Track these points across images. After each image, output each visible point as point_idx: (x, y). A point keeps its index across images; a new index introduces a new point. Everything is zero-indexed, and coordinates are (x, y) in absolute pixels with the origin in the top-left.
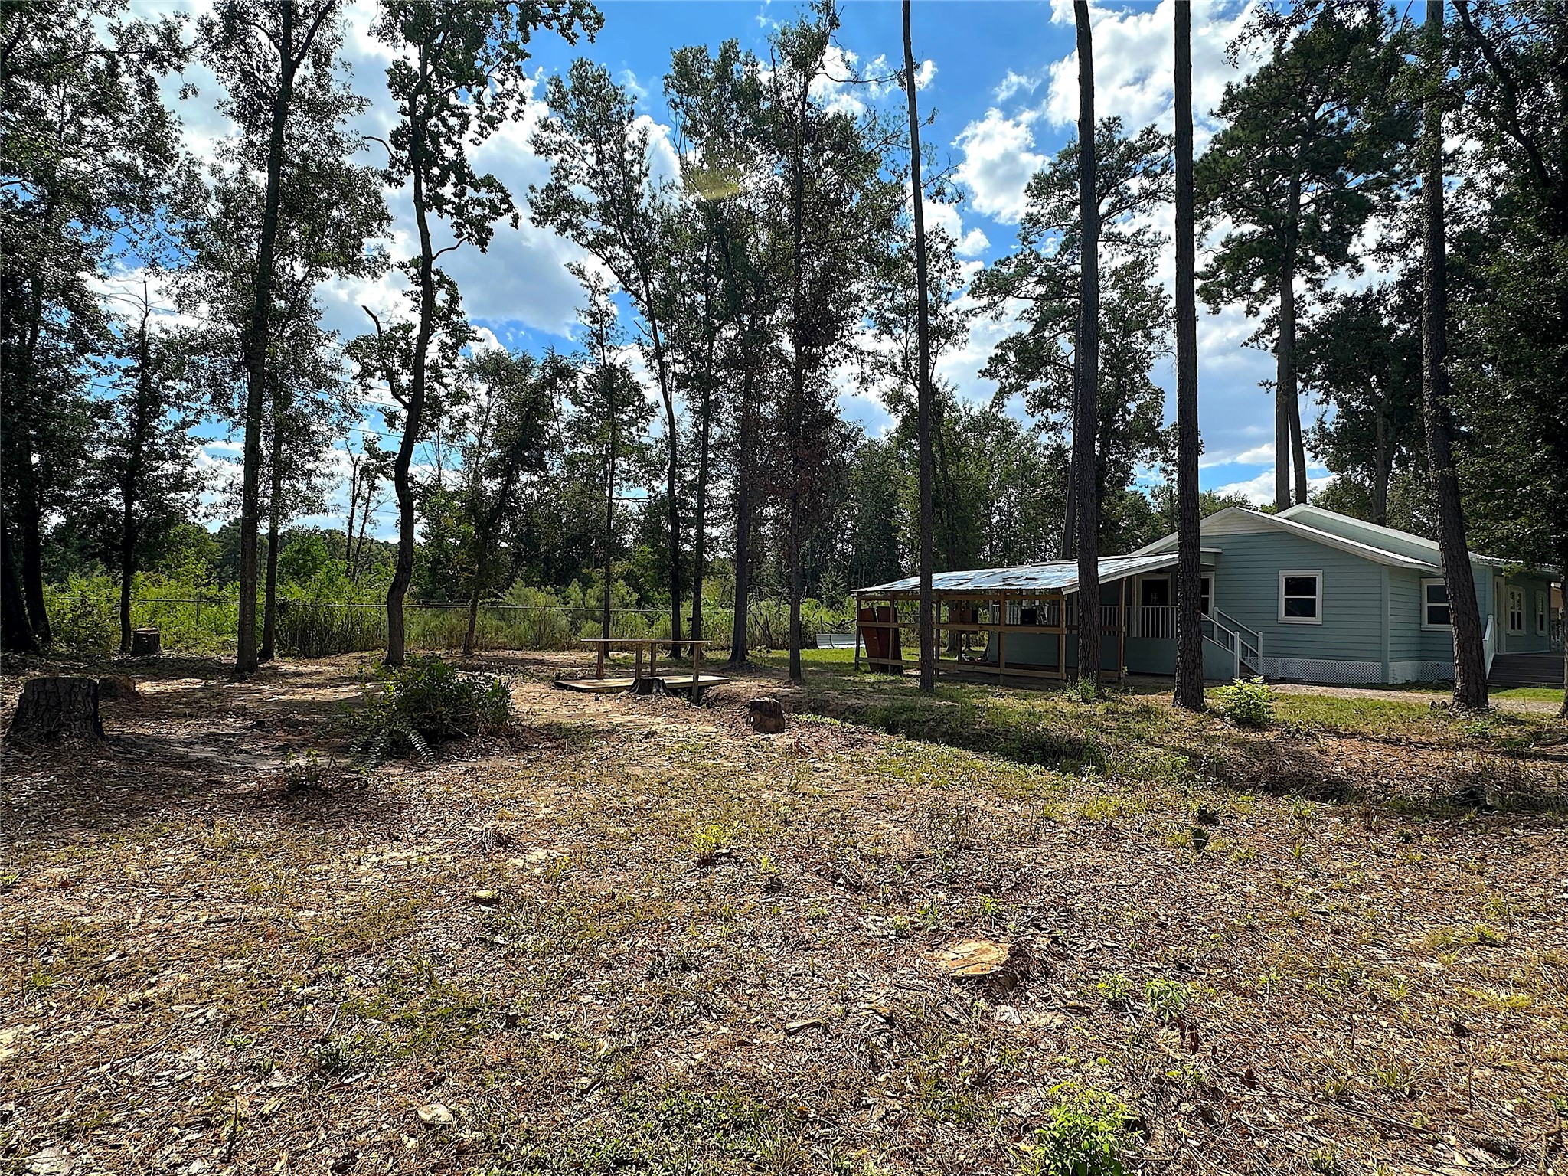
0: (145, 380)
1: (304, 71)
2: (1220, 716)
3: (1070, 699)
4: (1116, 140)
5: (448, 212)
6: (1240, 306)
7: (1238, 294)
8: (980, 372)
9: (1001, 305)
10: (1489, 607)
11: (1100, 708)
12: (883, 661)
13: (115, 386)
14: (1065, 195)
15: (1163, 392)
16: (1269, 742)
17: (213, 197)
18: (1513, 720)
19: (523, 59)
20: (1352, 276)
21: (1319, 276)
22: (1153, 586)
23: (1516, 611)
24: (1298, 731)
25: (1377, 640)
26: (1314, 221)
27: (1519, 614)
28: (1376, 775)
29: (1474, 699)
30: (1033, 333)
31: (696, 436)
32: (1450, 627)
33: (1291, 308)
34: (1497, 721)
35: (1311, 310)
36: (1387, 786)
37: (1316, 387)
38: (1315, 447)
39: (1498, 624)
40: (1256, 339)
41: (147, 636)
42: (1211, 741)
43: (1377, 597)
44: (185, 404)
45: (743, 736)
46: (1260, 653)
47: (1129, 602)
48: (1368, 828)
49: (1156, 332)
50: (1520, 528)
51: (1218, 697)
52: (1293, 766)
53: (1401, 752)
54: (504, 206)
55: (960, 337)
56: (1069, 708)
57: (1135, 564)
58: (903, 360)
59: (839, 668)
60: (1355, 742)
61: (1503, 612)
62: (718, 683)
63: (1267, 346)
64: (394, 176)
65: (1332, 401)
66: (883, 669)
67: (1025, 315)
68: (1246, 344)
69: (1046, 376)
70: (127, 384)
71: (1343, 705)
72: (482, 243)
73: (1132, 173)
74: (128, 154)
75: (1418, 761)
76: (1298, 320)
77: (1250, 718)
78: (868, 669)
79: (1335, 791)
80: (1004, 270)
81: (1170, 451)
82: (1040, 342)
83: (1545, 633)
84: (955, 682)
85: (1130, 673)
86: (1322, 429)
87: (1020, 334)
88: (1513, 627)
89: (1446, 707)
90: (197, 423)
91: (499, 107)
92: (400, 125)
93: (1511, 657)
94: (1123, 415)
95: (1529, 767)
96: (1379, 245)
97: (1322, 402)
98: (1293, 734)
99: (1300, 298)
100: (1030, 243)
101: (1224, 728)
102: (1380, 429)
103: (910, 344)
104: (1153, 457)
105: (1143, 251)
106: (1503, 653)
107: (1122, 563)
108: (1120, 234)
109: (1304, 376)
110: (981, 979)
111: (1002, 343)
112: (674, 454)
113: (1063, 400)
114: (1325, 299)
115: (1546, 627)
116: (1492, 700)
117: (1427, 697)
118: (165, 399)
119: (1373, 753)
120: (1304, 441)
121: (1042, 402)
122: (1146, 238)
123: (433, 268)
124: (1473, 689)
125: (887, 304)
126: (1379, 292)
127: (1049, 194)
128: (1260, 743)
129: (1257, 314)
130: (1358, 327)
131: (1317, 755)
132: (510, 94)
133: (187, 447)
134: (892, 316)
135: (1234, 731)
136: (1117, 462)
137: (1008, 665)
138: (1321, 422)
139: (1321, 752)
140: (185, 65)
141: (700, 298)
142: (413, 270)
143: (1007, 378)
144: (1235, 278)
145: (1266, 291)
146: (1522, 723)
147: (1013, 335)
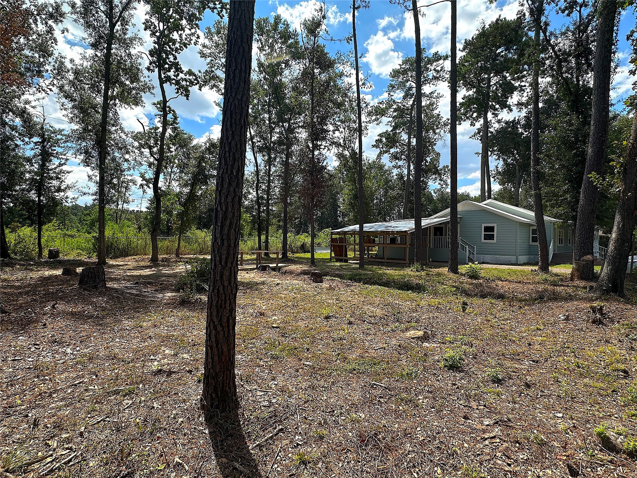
0: (44, 147)
1: (118, 27)
2: (464, 275)
3: (412, 270)
4: (424, 57)
5: (174, 84)
6: (468, 122)
7: (467, 118)
8: (372, 145)
9: (380, 119)
10: (552, 237)
11: (423, 273)
12: (341, 258)
13: (32, 149)
14: (404, 77)
15: (440, 154)
16: (480, 283)
17: (71, 72)
18: (556, 275)
19: (199, 21)
20: (508, 113)
21: (497, 112)
22: (438, 229)
23: (561, 238)
24: (489, 279)
25: (514, 248)
26: (495, 92)
27: (562, 239)
28: (513, 292)
29: (545, 268)
30: (391, 131)
31: (265, 171)
32: (538, 243)
33: (487, 124)
34: (551, 275)
35: (494, 126)
36: (516, 295)
37: (495, 154)
38: (495, 177)
39: (554, 242)
40: (474, 136)
41: (54, 251)
42: (462, 283)
43: (515, 233)
44: (60, 156)
45: (310, 284)
46: (475, 253)
47: (430, 235)
48: (510, 305)
49: (437, 131)
50: (561, 210)
51: (463, 269)
52: (489, 290)
53: (520, 285)
54: (196, 82)
55: (365, 132)
56: (412, 273)
57: (432, 221)
58: (343, 141)
59: (324, 260)
60: (507, 282)
61: (556, 237)
62: (285, 266)
63: (478, 139)
64: (151, 68)
65: (501, 159)
66: (341, 261)
67: (389, 123)
68: (471, 138)
69: (396, 147)
70: (37, 148)
71: (503, 271)
72: (187, 96)
73: (429, 70)
74: (31, 52)
75: (526, 288)
76: (489, 129)
77: (474, 276)
78: (335, 260)
79: (501, 297)
80: (381, 106)
81: (442, 176)
82: (395, 134)
83: (571, 245)
84: (369, 265)
85: (432, 261)
86: (497, 170)
87: (387, 131)
88: (560, 243)
89: (536, 271)
90: (65, 164)
91: (188, 39)
92: (153, 48)
93: (560, 254)
94: (425, 163)
95: (558, 289)
96: (518, 102)
97: (497, 159)
98: (488, 280)
99: (490, 121)
100: (391, 96)
101: (465, 279)
102: (517, 171)
103: (346, 135)
104: (436, 179)
105: (433, 100)
106: (556, 252)
107: (427, 221)
108: (425, 93)
109: (491, 150)
110: (418, 338)
111: (380, 134)
112: (258, 178)
113: (403, 157)
114: (499, 121)
115: (571, 243)
116: (550, 268)
117: (530, 268)
118: (52, 155)
119: (512, 286)
120: (490, 174)
121: (395, 157)
122: (434, 95)
123: (167, 105)
124: (544, 265)
125: (337, 119)
126: (518, 120)
127: (399, 77)
128: (478, 283)
129: (474, 125)
130: (510, 133)
131: (495, 286)
132: (193, 34)
133: (62, 174)
134: (339, 124)
135: (469, 280)
136: (423, 181)
137: (388, 259)
138: (497, 167)
139: (496, 286)
140: (64, 20)
141: (266, 116)
142: (159, 106)
143: (382, 148)
144: (467, 112)
145: (477, 117)
146: (559, 276)
147: (385, 131)
